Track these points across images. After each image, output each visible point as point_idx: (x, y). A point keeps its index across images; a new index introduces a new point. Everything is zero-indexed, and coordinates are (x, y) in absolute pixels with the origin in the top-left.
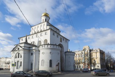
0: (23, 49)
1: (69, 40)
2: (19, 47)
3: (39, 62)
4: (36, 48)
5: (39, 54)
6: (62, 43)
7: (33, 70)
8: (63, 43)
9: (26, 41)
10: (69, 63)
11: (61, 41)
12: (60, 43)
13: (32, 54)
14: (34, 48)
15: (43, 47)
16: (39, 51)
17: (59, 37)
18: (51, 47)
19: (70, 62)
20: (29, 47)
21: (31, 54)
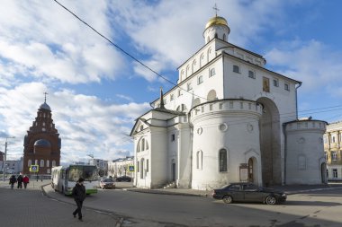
0: (150, 125)
1: (300, 83)
2: (143, 123)
3: (191, 158)
4: (183, 118)
5: (192, 135)
6: (269, 96)
7: (178, 181)
8: (276, 95)
9: (162, 104)
10: (301, 158)
11: (266, 89)
12: (264, 95)
13: (174, 138)
14: (177, 120)
15: (199, 113)
16: (191, 127)
17: (259, 75)
18: (220, 107)
19: (303, 155)
20: (167, 120)
21: (170, 138)
